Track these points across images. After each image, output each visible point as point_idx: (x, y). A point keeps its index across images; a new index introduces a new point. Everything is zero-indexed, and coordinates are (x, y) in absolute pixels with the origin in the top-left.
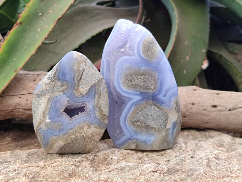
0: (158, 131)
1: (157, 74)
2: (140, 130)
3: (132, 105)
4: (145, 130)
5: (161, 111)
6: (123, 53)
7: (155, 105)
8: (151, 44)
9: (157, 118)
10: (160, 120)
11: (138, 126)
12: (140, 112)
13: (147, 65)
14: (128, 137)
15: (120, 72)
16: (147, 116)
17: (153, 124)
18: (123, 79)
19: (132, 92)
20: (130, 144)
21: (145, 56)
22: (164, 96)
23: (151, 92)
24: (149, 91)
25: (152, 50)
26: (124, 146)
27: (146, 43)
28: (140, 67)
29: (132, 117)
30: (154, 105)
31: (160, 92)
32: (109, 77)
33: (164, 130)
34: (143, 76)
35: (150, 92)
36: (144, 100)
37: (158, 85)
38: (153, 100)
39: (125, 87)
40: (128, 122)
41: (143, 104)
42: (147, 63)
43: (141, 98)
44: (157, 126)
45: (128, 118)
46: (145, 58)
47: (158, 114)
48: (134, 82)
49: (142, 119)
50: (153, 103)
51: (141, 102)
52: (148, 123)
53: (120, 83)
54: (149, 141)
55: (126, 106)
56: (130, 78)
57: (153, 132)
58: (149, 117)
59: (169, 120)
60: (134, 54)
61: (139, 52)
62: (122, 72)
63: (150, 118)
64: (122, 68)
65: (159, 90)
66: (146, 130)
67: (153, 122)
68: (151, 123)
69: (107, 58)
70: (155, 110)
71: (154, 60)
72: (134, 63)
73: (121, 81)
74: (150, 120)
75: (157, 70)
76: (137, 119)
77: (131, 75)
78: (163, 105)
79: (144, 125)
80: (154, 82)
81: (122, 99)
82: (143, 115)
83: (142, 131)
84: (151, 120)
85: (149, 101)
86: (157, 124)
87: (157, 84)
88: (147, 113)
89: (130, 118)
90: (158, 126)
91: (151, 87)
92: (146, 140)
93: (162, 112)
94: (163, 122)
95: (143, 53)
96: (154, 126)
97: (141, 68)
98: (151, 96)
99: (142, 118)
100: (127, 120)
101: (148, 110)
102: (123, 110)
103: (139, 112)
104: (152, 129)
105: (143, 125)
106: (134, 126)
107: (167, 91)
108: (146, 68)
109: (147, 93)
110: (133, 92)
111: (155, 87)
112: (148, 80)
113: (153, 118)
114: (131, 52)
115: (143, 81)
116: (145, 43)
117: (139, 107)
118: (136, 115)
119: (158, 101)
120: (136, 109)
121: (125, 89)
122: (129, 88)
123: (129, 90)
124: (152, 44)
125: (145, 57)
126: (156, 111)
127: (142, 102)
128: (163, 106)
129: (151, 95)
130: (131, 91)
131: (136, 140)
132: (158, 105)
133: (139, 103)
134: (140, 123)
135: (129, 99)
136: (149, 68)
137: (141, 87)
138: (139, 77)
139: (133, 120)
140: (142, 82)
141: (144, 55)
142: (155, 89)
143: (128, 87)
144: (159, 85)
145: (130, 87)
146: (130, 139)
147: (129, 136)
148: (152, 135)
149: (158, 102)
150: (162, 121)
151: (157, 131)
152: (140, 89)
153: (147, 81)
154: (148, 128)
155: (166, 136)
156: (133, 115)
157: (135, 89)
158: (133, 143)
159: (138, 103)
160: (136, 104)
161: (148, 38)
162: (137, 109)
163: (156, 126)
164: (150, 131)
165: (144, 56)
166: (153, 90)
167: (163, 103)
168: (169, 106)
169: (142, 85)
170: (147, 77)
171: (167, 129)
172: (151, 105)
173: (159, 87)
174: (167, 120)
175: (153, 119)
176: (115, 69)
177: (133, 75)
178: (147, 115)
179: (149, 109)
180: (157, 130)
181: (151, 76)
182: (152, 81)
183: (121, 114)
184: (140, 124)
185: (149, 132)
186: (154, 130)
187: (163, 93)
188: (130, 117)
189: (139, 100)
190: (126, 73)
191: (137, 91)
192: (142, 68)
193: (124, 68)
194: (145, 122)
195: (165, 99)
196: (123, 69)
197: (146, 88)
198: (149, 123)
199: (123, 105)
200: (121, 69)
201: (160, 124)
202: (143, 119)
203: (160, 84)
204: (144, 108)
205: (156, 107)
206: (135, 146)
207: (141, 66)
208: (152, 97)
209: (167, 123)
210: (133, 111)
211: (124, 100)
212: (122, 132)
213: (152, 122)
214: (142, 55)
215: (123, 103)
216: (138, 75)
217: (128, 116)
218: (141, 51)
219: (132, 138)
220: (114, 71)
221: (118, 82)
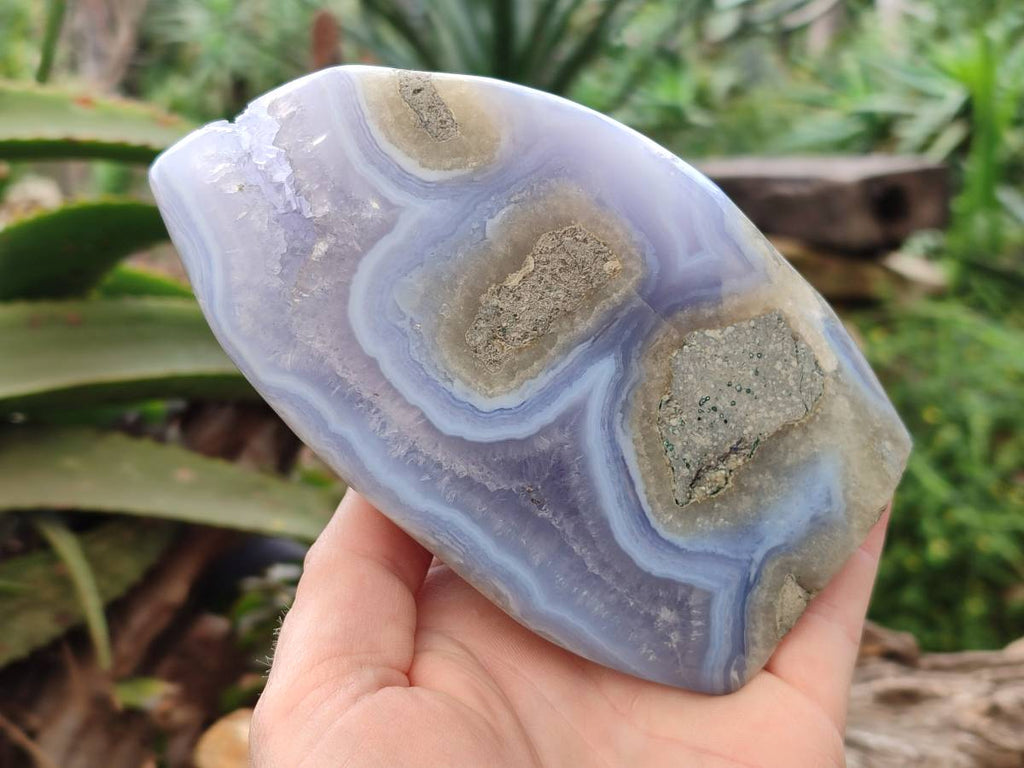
0: (815, 417)
2: (748, 500)
3: (608, 425)
4: (768, 476)
5: (745, 325)
6: (343, 259)
7: (696, 324)
8: (419, 95)
9: (757, 373)
10: (779, 366)
11: (721, 492)
12: (674, 422)
13: (491, 194)
14: (734, 588)
15: (413, 348)
16: (715, 409)
17: (773, 414)
18: (456, 368)
19: (552, 374)
20: (770, 608)
21: (448, 165)
23: (628, 285)
24: (616, 291)
25: (446, 111)
26: (755, 643)
27: (392, 108)
28: (479, 234)
29: (661, 482)
30: (692, 330)
32: (384, 426)
33: (831, 391)
34: (530, 257)
35: (622, 292)
36: (635, 352)
37: (623, 228)
38: (669, 313)
39: (501, 388)
40: (665, 524)
41: (650, 376)
42: (486, 183)
43: (616, 358)
44: (792, 404)
45: (649, 502)
46: (456, 172)
47: (746, 347)
48: (517, 321)
49: (709, 442)
50: (677, 326)
51: (634, 376)
52: (745, 432)
53: (460, 396)
54: (829, 501)
55: (584, 466)
56: (482, 324)
57: (802, 448)
58: (723, 404)
59: (805, 329)
60: (396, 207)
61: (402, 179)
62: (422, 345)
63: (733, 404)
64: (404, 324)
65: (648, 244)
66: (770, 468)
67: (760, 401)
68: (760, 419)
69: (289, 359)
70: (718, 346)
71: (503, 144)
72: (434, 244)
73: (457, 383)
74: (742, 409)
75: (557, 174)
76: (688, 465)
77: (473, 307)
78: (725, 289)
79: (740, 461)
81: (543, 454)
82: (696, 421)
83: (759, 492)
84: (745, 405)
85: (659, 336)
86: (782, 395)
87: (618, 230)
88: (700, 395)
89: (659, 498)
90: (793, 397)
91: (608, 266)
92: (812, 513)
93: (752, 323)
94: (794, 363)
95: (424, 166)
96: (782, 419)
97: (484, 231)
98: (645, 304)
99: (702, 440)
100: (653, 522)
101: (690, 377)
102: (593, 500)
103: (667, 430)
104: (789, 441)
105: (736, 461)
106: (706, 507)
108: (503, 211)
109: (618, 309)
110: (557, 371)
111: (621, 252)
112: (563, 256)
113: (745, 387)
115: (547, 277)
116: (389, 117)
117: (648, 405)
118: (670, 454)
119: (694, 294)
120: (643, 429)
121: (510, 400)
122: (522, 374)
123: (533, 381)
124: (419, 91)
125: (450, 169)
126: (726, 348)
127: (637, 369)
128: (731, 294)
129: (639, 302)
130: (544, 380)
131: (777, 563)
132: (709, 312)
133: (626, 389)
134: (716, 468)
135: (571, 420)
136: (517, 198)
137: (568, 314)
138: (514, 280)
139: (679, 489)
140: (549, 288)
141: (439, 166)
142: (631, 256)
143: (512, 374)
145: (524, 366)
146: (747, 587)
147: (734, 575)
148: (812, 461)
149: (696, 302)
150: (787, 364)
151: (812, 426)
152: (573, 324)
153: (563, 262)
154: (765, 453)
155: (859, 407)
156: (655, 468)
157: (552, 352)
158: (777, 588)
159: (624, 397)
160: (619, 406)
161: (376, 86)
162: (646, 424)
163: (789, 411)
164: (786, 454)
165: (445, 169)
166: (628, 272)
167: (717, 283)
168: (750, 267)
169: (562, 296)
170: (546, 242)
171: (836, 376)
172: (682, 347)
173: (637, 236)
174: (795, 338)
175: (748, 391)
176: (372, 364)
177: (483, 298)
178: (709, 404)
179: (692, 369)
180: (810, 421)
181: (560, 222)
182: (585, 241)
183: (604, 525)
184: (718, 473)
185: (788, 462)
186: (797, 435)
187: (678, 239)
188: (652, 490)
190: (443, 328)
191: (567, 349)
192: (488, 229)
193: (410, 314)
194: (735, 442)
195: (710, 256)
196: (412, 322)
197: (595, 295)
198: (750, 428)
199: (574, 479)
200: (405, 334)
201: (792, 383)
202: (713, 440)
204: (669, 384)
205: (709, 333)
206: (799, 588)
207: (475, 226)
208: (652, 302)
209: (809, 348)
210: (639, 455)
211: (552, 449)
212: (685, 599)
213: (755, 411)
214: (432, 176)
215: (560, 470)
216: (502, 277)
217: (643, 498)
218: (410, 165)
219: (753, 571)
220: (381, 376)
221: (453, 403)
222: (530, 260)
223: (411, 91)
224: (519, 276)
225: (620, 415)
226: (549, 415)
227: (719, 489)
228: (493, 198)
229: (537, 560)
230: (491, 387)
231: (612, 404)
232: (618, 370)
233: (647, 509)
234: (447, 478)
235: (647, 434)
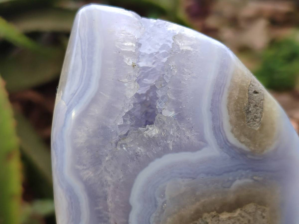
8: (255, 95)
13: (249, 169)
15: (154, 215)
21: (243, 140)
25: (261, 113)
27: (240, 91)
34: (239, 209)
46: (243, 146)
60: (205, 141)
61: (217, 130)
64: (160, 201)
69: (89, 174)
72: (207, 174)
77: (197, 216)
95: (232, 131)
97: (232, 184)
112: (251, 218)
116: (236, 94)
124: (257, 93)
125: (242, 142)
141: (238, 137)
165: (240, 141)
170: (250, 207)
176: (128, 208)
177: (205, 215)
182: (264, 217)
192: (234, 184)
193: (167, 198)
200: (156, 206)
207: (231, 178)
214: (232, 140)
218: (227, 127)
220: (127, 218)
222: (238, 211)
223: (253, 90)
224: (228, 215)
228: (248, 171)
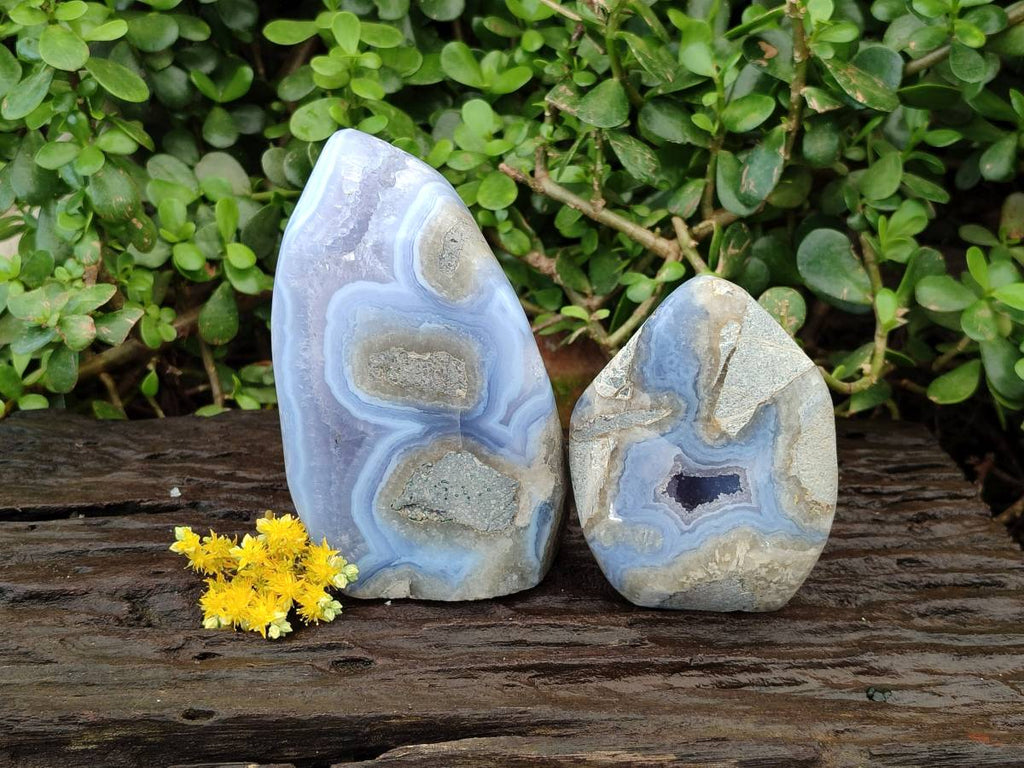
0: (489, 536)
1: (476, 348)
2: (423, 535)
3: (393, 450)
4: (442, 536)
5: (496, 472)
6: (354, 272)
7: (473, 451)
8: (453, 244)
9: (480, 495)
10: (493, 502)
11: (415, 521)
12: (423, 476)
13: (439, 314)
14: (380, 560)
15: (346, 335)
16: (446, 489)
17: (470, 517)
18: (355, 360)
19: (391, 406)
20: (388, 582)
22: (505, 422)
23: (458, 407)
24: (452, 404)
25: (456, 262)
26: (368, 587)
27: (436, 236)
28: (417, 324)
29: (393, 491)
30: (470, 452)
31: (488, 409)
32: (305, 349)
33: (508, 535)
35: (455, 407)
36: (435, 434)
37: (482, 384)
38: (465, 435)
39: (365, 388)
40: (379, 508)
41: (432, 450)
42: (442, 307)
43: (424, 429)
44: (483, 521)
45: (380, 493)
46: (434, 290)
47: (487, 481)
48: (398, 372)
49: (430, 499)
50: (464, 444)
51: (426, 443)
52: (450, 511)
53: (346, 374)
54: (457, 572)
55: (368, 453)
56: (382, 357)
57: (468, 542)
58: (453, 491)
59: (524, 500)
60: (394, 277)
61: (409, 268)
62: (351, 338)
63: (457, 496)
64: (352, 323)
65: (486, 400)
66: (446, 534)
67: (470, 507)
68: (462, 513)
69: (295, 283)
70: (474, 468)
71: (465, 300)
72: (394, 308)
73: (350, 367)
74: (458, 501)
75: (475, 334)
76: (411, 498)
77: (385, 347)
78: (502, 451)
79: (435, 519)
80: (468, 373)
81: (357, 430)
82: (433, 485)
83: (431, 537)
84: (462, 501)
85: (454, 438)
86: (482, 514)
87: (479, 383)
88: (446, 478)
89: (386, 496)
90: (486, 520)
91: (459, 391)
92: (444, 568)
93: (499, 475)
94: (502, 508)
95: (423, 273)
96: (471, 523)
97: (421, 325)
98: (459, 422)
99: (428, 496)
100: (375, 501)
101: (449, 467)
102: (360, 468)
103: (417, 476)
104: (466, 533)
105: (434, 517)
106: (403, 520)
107: (513, 407)
108: (437, 325)
109: (445, 411)
110: (395, 407)
111: (471, 392)
112: (444, 368)
113: (469, 495)
114: (380, 266)
115: (428, 368)
116: (431, 238)
117: (419, 459)
118: (408, 486)
119: (485, 439)
120: (407, 465)
121: (364, 397)
122: (379, 393)
123: (380, 400)
124: (455, 241)
125: (433, 287)
126: (477, 473)
127: (428, 441)
128: (502, 455)
129: (457, 417)
130: (385, 404)
131: (409, 570)
132: (484, 452)
133: (416, 444)
134: (423, 511)
135: (381, 431)
136: (448, 326)
137: (422, 391)
138: (413, 355)
139: (398, 502)
140: (425, 374)
141: (429, 280)
142: (473, 397)
143: (375, 387)
144: (486, 385)
145: (384, 391)
146: (388, 565)
147: (387, 557)
148: (467, 550)
149: (483, 443)
150: (498, 505)
151: (482, 538)
152: (420, 397)
153: (442, 370)
154: (450, 527)
155: (517, 550)
156: (396, 484)
157: (400, 398)
158: (400, 578)
159: (412, 445)
160: (406, 447)
161: (440, 219)
162: (411, 464)
163: (478, 522)
164: (457, 537)
165: (431, 284)
166: (465, 402)
167: (501, 445)
168: (523, 454)
169: (427, 382)
170: (443, 356)
171: (518, 530)
172: (458, 453)
173: (484, 393)
174: (515, 499)
175: (469, 498)
176: (324, 322)
177: (393, 348)
178: (446, 485)
179: (453, 465)
180: (483, 535)
181: (458, 355)
182: (460, 372)
183: (354, 480)
184: (421, 514)
185: (457, 540)
186: (472, 535)
187: (501, 412)
188: (387, 491)
189: (418, 436)
190: (365, 341)
191: (408, 404)
192: (423, 326)
193: (358, 322)
194: (441, 510)
195: (509, 433)
196: (355, 326)
197: (441, 396)
198: (454, 512)
199: (360, 452)
200: (348, 327)
201: (492, 513)
202: (433, 500)
203: (489, 384)
204: (436, 461)
205: (475, 459)
206: (409, 588)
207: (419, 319)
208: (463, 424)
209: (518, 508)
210: (395, 471)
211: (363, 432)
212: (358, 542)
213: (463, 508)
214: (422, 281)
215: (359, 443)
216: (409, 349)
217: (379, 490)
218: (417, 267)
219: (396, 563)
220: (323, 330)
221: (340, 372)
222: (429, 355)
223: (451, 238)
224: (418, 356)
225: (402, 450)
226: (374, 419)
227: (415, 519)
228: (438, 317)
229: (313, 464)
230: (362, 383)
231: (403, 444)
232: (420, 434)
233: (377, 494)
234: (309, 395)
235: (406, 469)
